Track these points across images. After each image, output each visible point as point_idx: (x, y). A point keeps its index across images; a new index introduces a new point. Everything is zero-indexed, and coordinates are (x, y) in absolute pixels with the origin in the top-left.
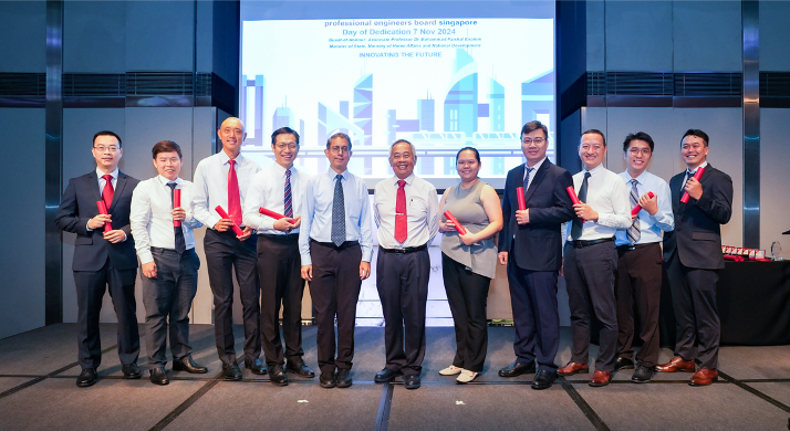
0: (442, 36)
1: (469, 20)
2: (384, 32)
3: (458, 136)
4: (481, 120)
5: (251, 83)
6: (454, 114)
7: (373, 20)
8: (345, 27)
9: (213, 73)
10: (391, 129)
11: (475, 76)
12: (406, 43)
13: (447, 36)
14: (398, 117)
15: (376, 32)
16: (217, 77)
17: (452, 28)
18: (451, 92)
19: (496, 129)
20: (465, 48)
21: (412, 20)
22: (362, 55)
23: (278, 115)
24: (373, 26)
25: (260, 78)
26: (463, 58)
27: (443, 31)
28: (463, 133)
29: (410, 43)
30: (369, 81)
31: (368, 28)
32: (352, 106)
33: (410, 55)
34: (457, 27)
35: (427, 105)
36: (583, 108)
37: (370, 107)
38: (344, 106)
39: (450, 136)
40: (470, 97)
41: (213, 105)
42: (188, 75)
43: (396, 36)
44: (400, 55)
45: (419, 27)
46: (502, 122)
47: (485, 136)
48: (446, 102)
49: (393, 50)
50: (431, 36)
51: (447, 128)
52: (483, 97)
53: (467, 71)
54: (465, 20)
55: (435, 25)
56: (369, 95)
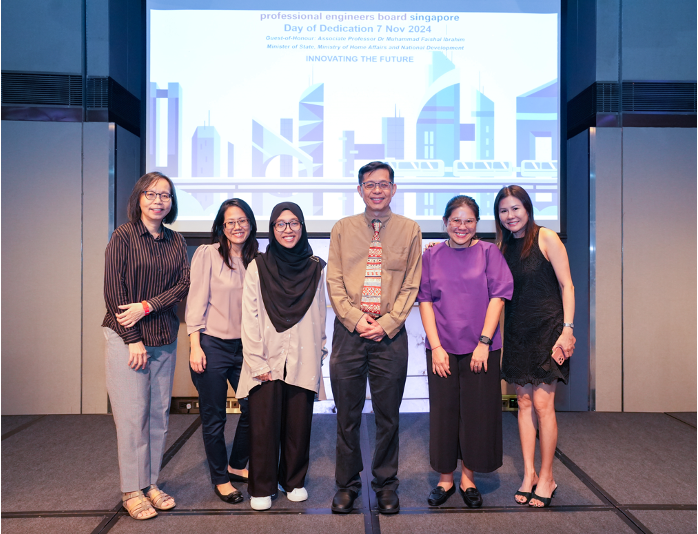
0: (414, 35)
1: (449, 14)
2: (338, 29)
3: (435, 166)
4: (464, 145)
5: (163, 93)
6: (429, 137)
7: (325, 13)
8: (287, 21)
9: (109, 78)
10: (347, 154)
11: (457, 87)
12: (367, 44)
13: (419, 35)
14: (358, 141)
15: (328, 29)
16: (115, 83)
17: (427, 25)
18: (426, 109)
19: (483, 156)
20: (444, 51)
21: (375, 14)
22: (310, 58)
23: (199, 136)
24: (324, 21)
25: (174, 86)
26: (442, 65)
27: (416, 29)
28: (441, 162)
29: (373, 43)
30: (318, 93)
31: (318, 23)
32: (297, 124)
33: (373, 59)
34: (433, 23)
35: (395, 126)
36: (592, 130)
37: (320, 127)
38: (286, 125)
39: (425, 166)
40: (450, 115)
41: (110, 121)
42: (76, 78)
43: (355, 34)
44: (360, 59)
45: (384, 23)
46: (491, 147)
47: (470, 165)
48: (420, 121)
49: (350, 53)
50: (399, 35)
51: (420, 155)
52: (467, 116)
53: (445, 82)
54: (443, 14)
55: (405, 20)
56: (318, 111)
